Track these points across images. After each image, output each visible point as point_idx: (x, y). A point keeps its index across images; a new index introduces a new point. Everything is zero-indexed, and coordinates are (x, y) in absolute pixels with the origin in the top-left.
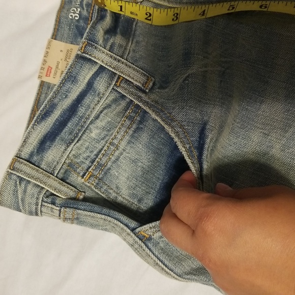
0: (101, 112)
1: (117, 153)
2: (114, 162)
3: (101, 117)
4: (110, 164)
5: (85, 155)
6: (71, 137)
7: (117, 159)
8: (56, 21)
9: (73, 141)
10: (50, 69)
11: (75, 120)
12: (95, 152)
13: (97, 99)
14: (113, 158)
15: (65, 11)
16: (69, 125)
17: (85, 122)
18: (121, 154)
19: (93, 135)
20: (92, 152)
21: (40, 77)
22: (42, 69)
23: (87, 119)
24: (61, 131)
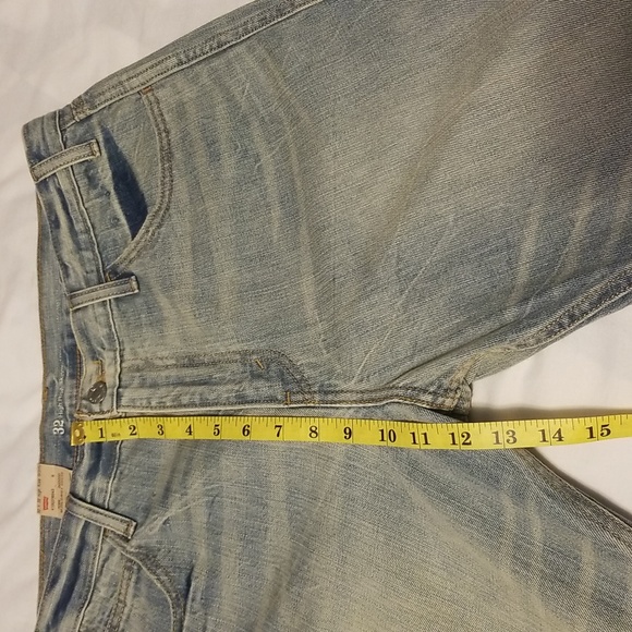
0: (103, 567)
1: (126, 610)
2: (127, 621)
3: (104, 572)
4: (122, 624)
5: (99, 619)
6: (82, 600)
7: (128, 617)
8: (41, 438)
9: (84, 604)
10: (46, 499)
11: (80, 582)
12: (107, 614)
13: (92, 552)
14: (124, 618)
15: (47, 425)
16: (76, 588)
17: (90, 581)
18: (131, 611)
19: (102, 594)
20: (104, 613)
21: (39, 511)
22: (39, 500)
23: (91, 577)
24: (70, 596)
